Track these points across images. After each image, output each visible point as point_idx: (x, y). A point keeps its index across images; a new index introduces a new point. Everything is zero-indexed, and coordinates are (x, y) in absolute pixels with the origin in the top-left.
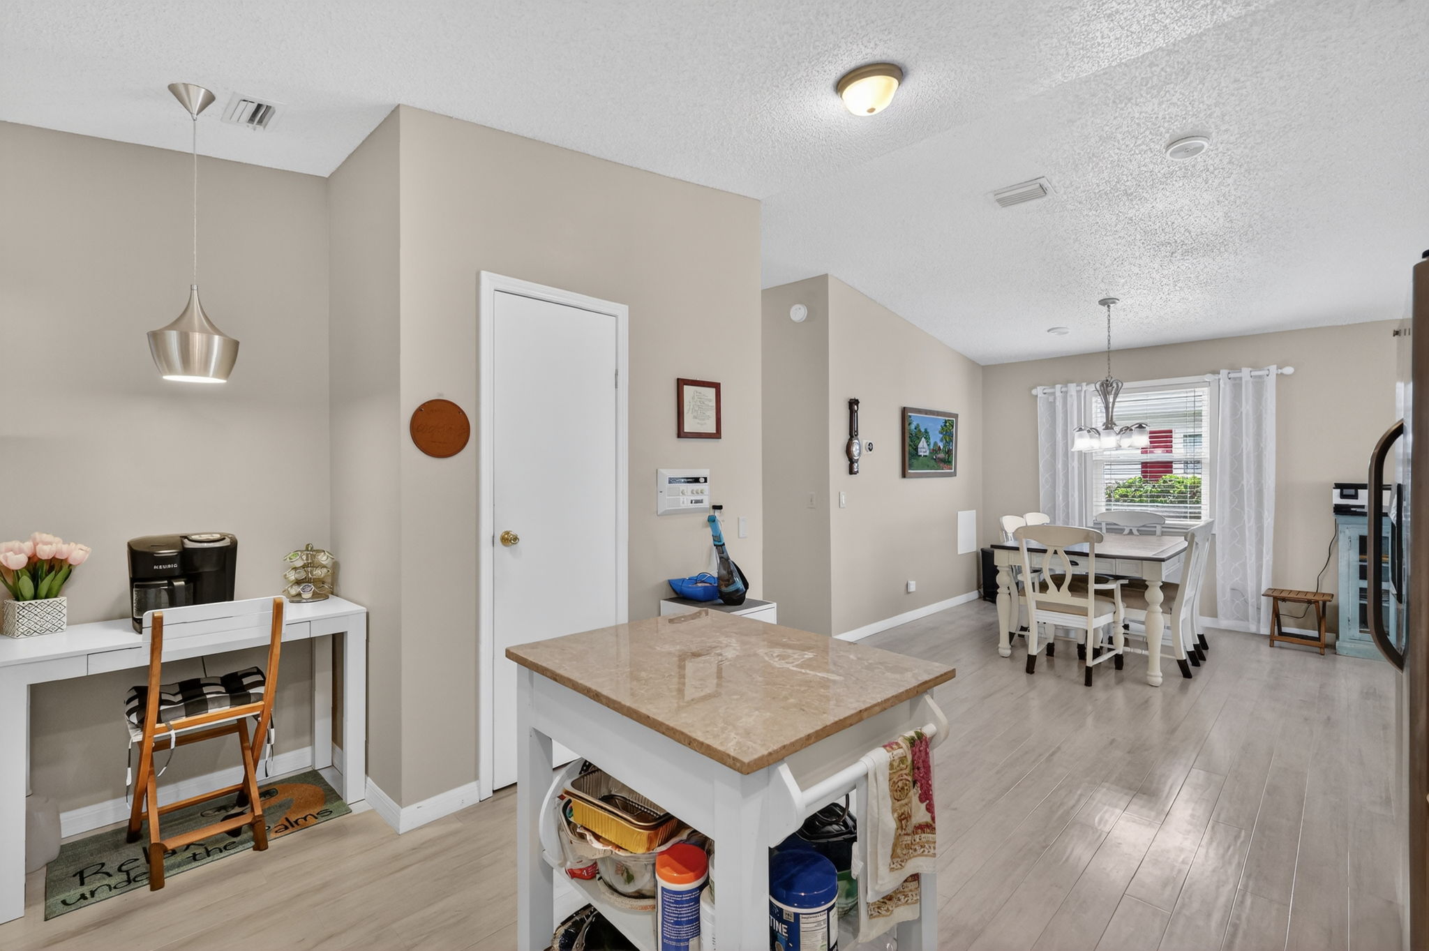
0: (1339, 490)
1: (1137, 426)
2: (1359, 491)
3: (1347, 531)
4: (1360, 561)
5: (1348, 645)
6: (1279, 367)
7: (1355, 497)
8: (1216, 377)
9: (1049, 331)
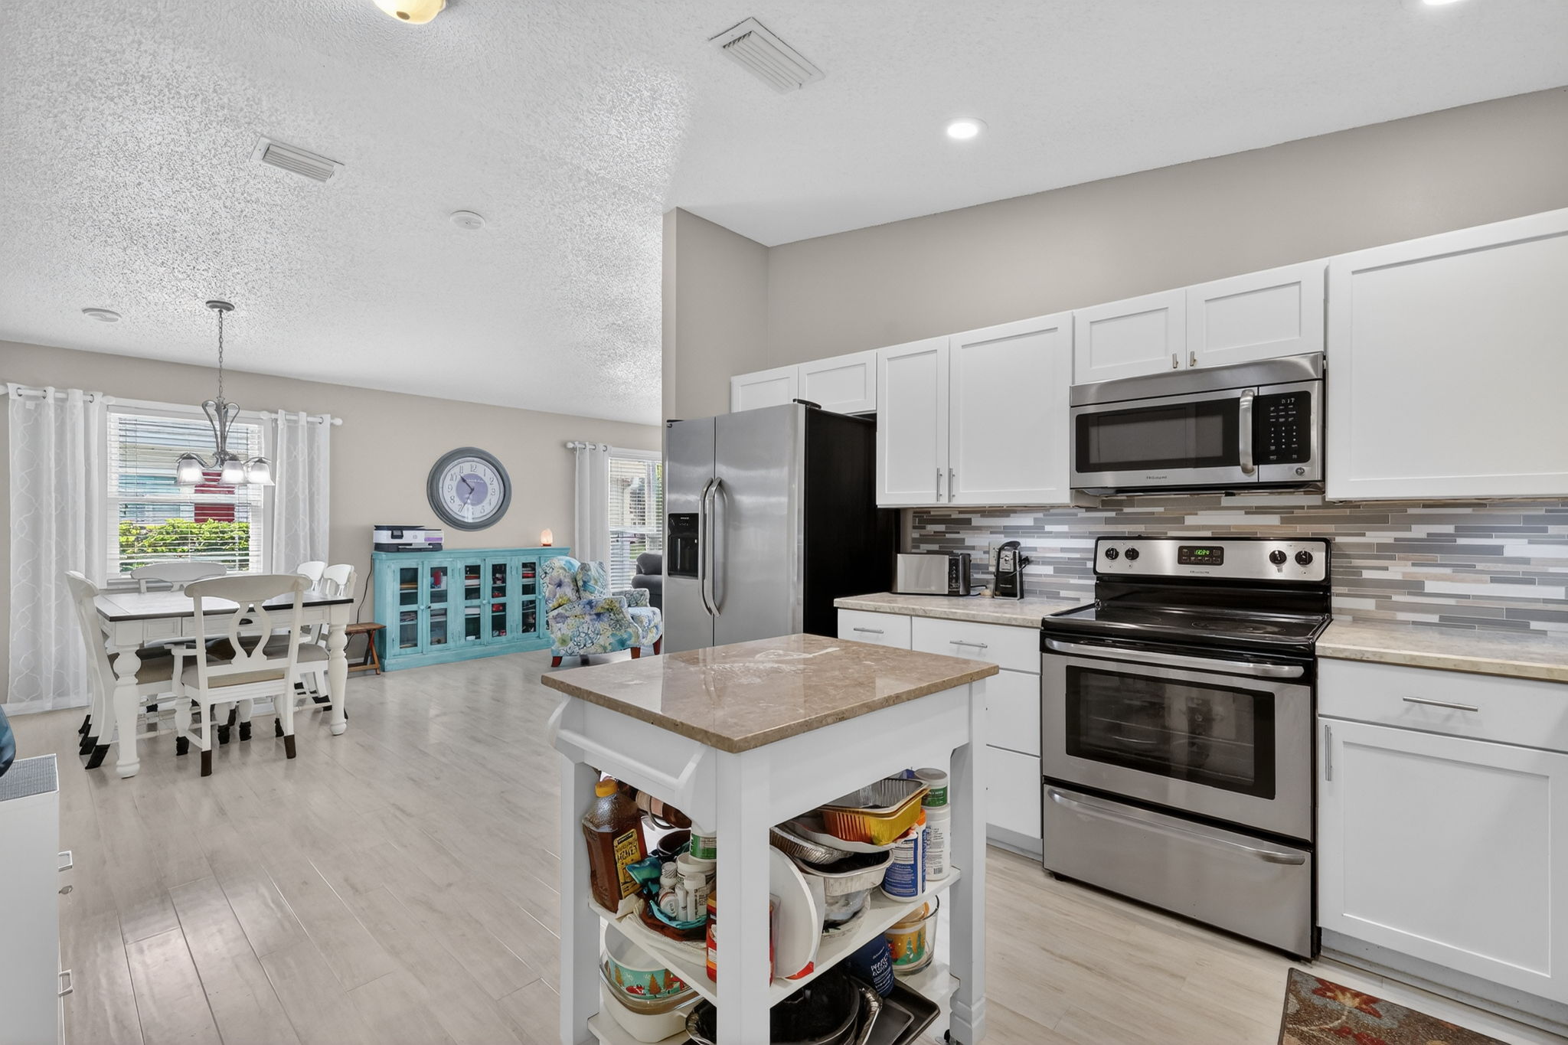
0: (390, 532)
1: (257, 459)
2: (404, 532)
3: (393, 566)
4: (401, 590)
5: (393, 661)
6: (332, 418)
7: (401, 537)
8: (274, 416)
9: (85, 311)
